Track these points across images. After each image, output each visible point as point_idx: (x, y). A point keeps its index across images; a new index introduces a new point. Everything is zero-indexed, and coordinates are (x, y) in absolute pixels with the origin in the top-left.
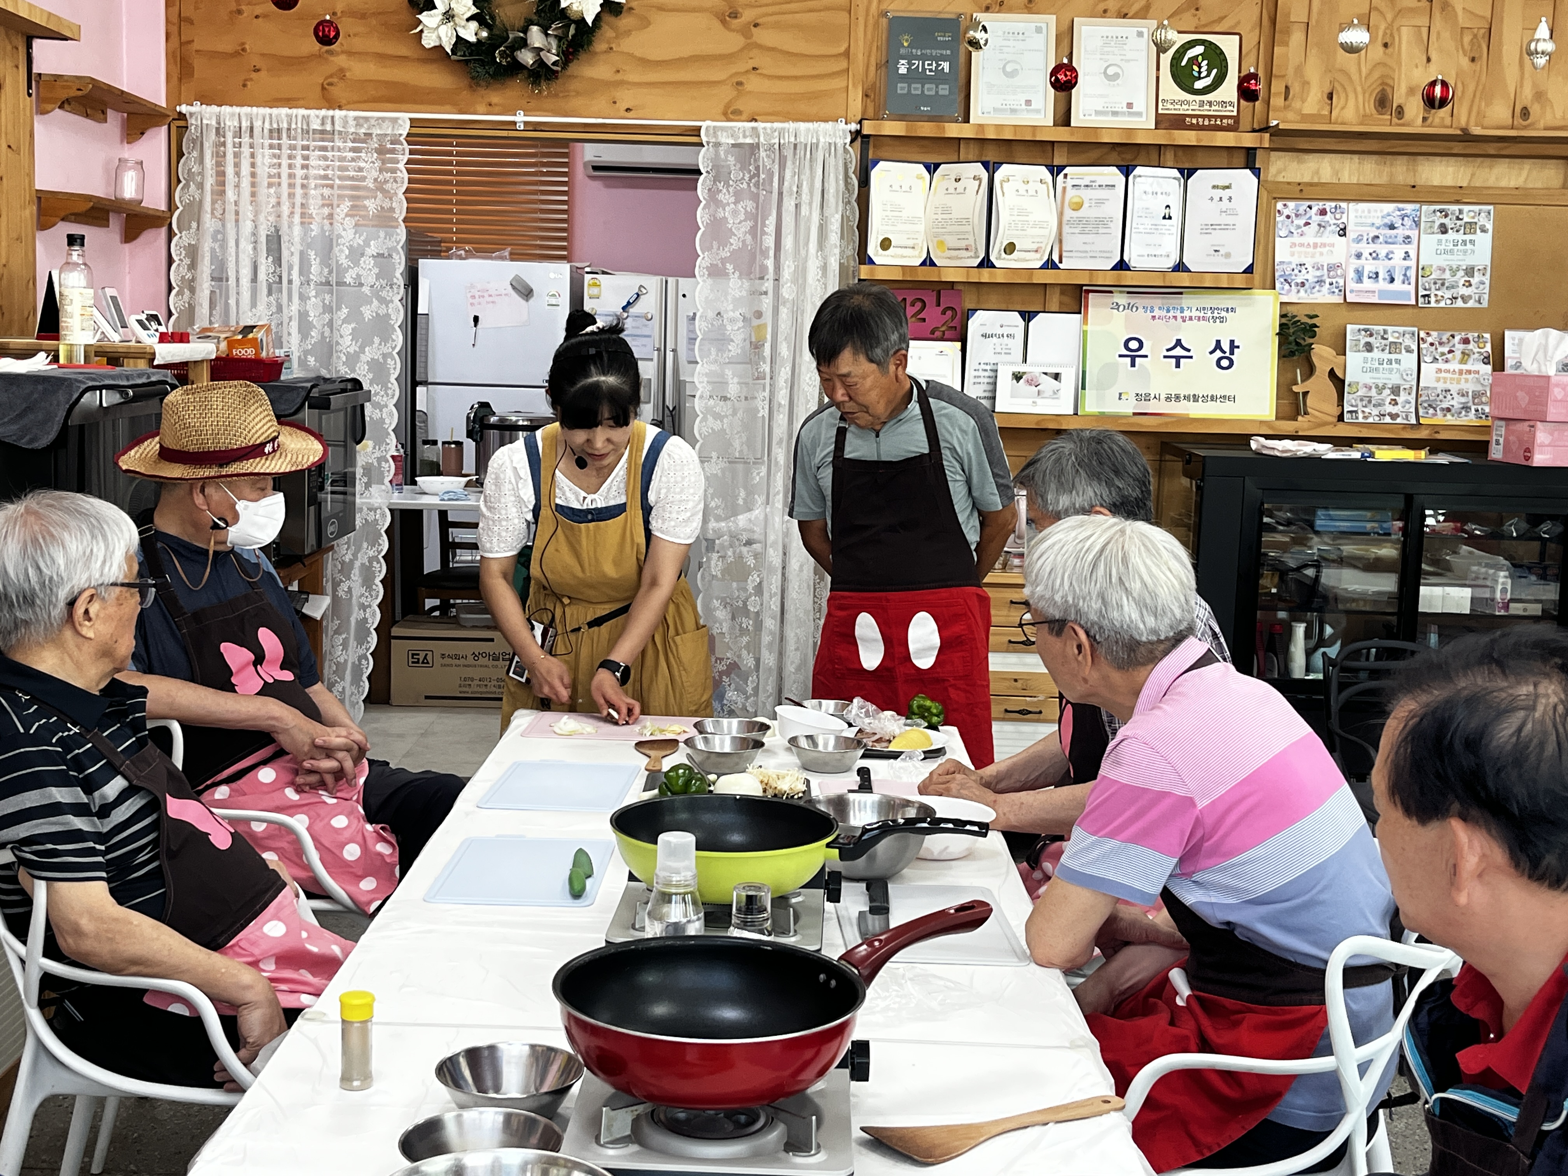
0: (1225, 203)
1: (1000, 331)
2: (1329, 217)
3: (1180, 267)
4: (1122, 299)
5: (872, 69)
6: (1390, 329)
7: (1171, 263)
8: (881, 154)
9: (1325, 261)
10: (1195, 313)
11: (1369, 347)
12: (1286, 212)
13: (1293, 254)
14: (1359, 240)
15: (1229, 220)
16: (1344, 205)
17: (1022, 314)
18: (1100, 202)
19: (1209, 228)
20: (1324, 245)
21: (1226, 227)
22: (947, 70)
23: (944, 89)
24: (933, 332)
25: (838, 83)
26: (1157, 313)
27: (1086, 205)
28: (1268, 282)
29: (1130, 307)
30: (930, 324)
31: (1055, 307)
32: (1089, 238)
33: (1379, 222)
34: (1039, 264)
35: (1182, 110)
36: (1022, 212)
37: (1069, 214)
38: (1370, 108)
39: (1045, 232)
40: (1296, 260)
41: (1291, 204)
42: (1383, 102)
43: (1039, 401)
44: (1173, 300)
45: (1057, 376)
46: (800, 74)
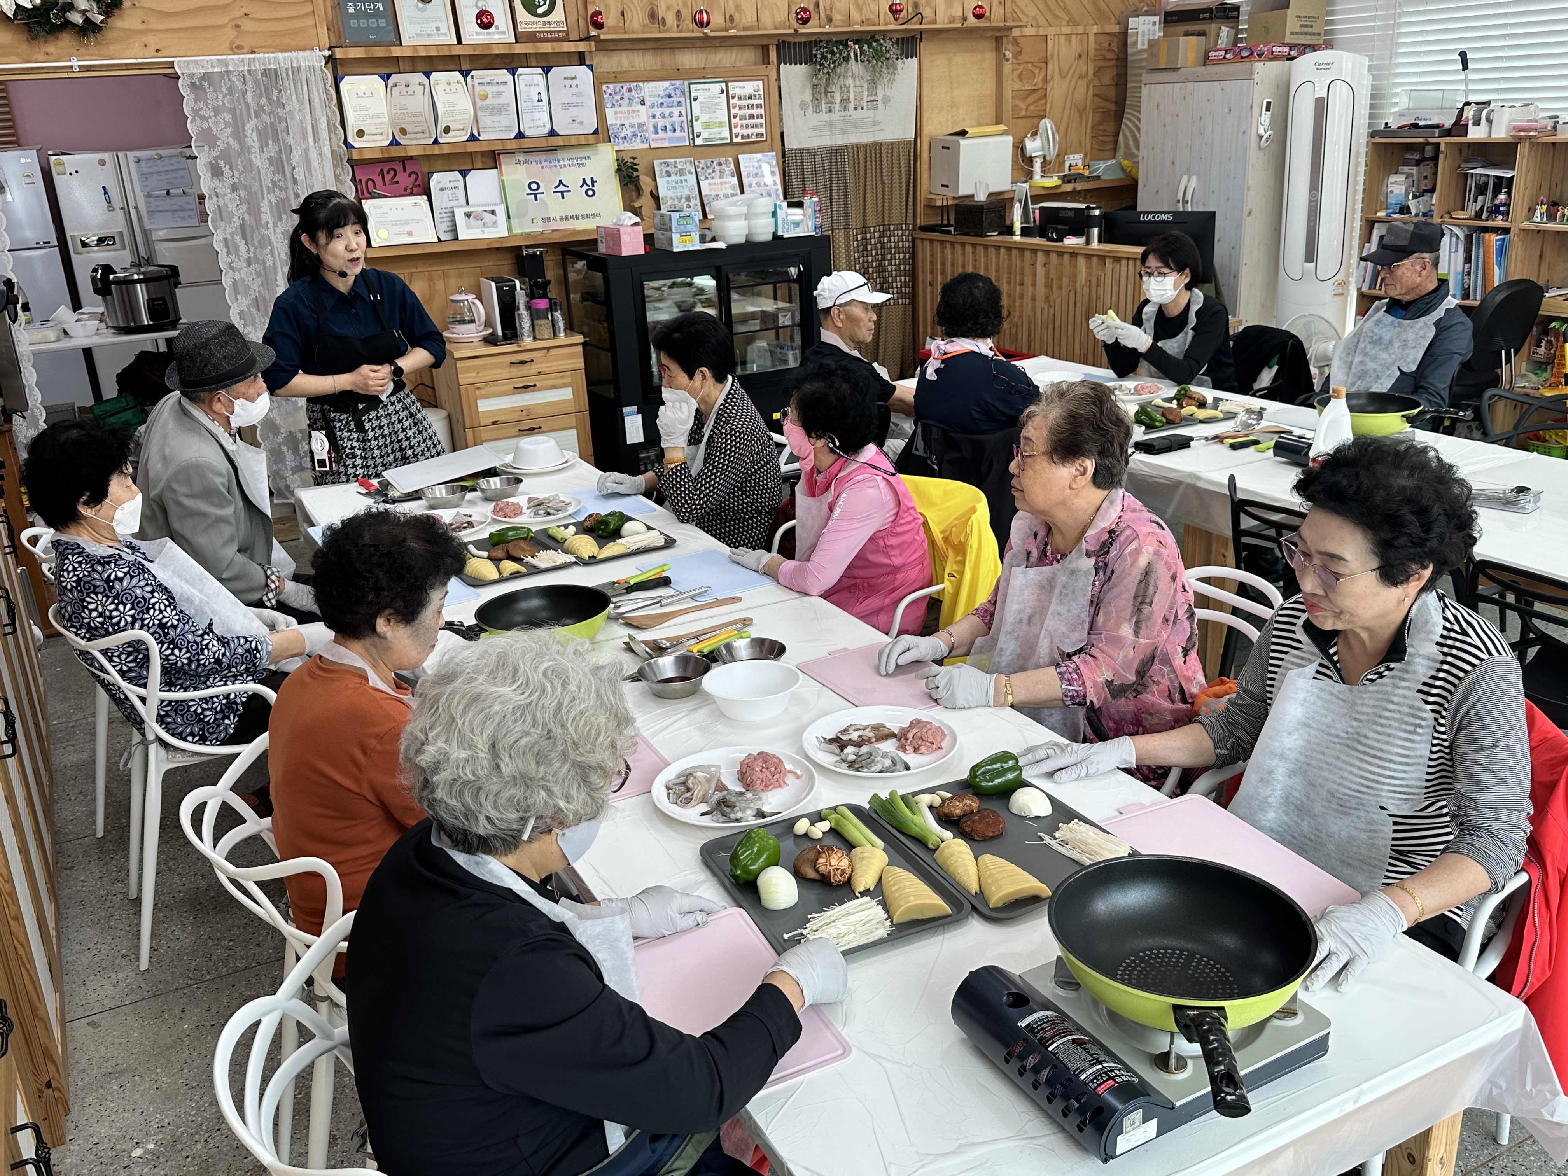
0: (574, 89)
1: (449, 185)
2: (634, 93)
3: (552, 133)
4: (522, 157)
5: (329, 10)
6: (678, 160)
7: (546, 131)
8: (346, 70)
9: (636, 121)
10: (567, 162)
11: (669, 174)
12: (609, 91)
13: (616, 119)
14: (652, 106)
15: (579, 100)
16: (641, 84)
17: (461, 172)
18: (499, 94)
19: (566, 106)
20: (633, 111)
21: (577, 105)
22: (381, 9)
23: (382, 23)
24: (405, 190)
25: (310, 22)
26: (544, 164)
27: (490, 96)
28: (607, 139)
29: (527, 162)
30: (402, 185)
31: (479, 165)
32: (496, 118)
33: (662, 94)
34: (466, 138)
35: (534, 28)
36: (451, 105)
37: (479, 103)
38: (647, 21)
39: (467, 116)
40: (619, 122)
41: (611, 86)
42: (653, 16)
43: (486, 230)
44: (552, 156)
45: (493, 212)
46: (279, 16)
